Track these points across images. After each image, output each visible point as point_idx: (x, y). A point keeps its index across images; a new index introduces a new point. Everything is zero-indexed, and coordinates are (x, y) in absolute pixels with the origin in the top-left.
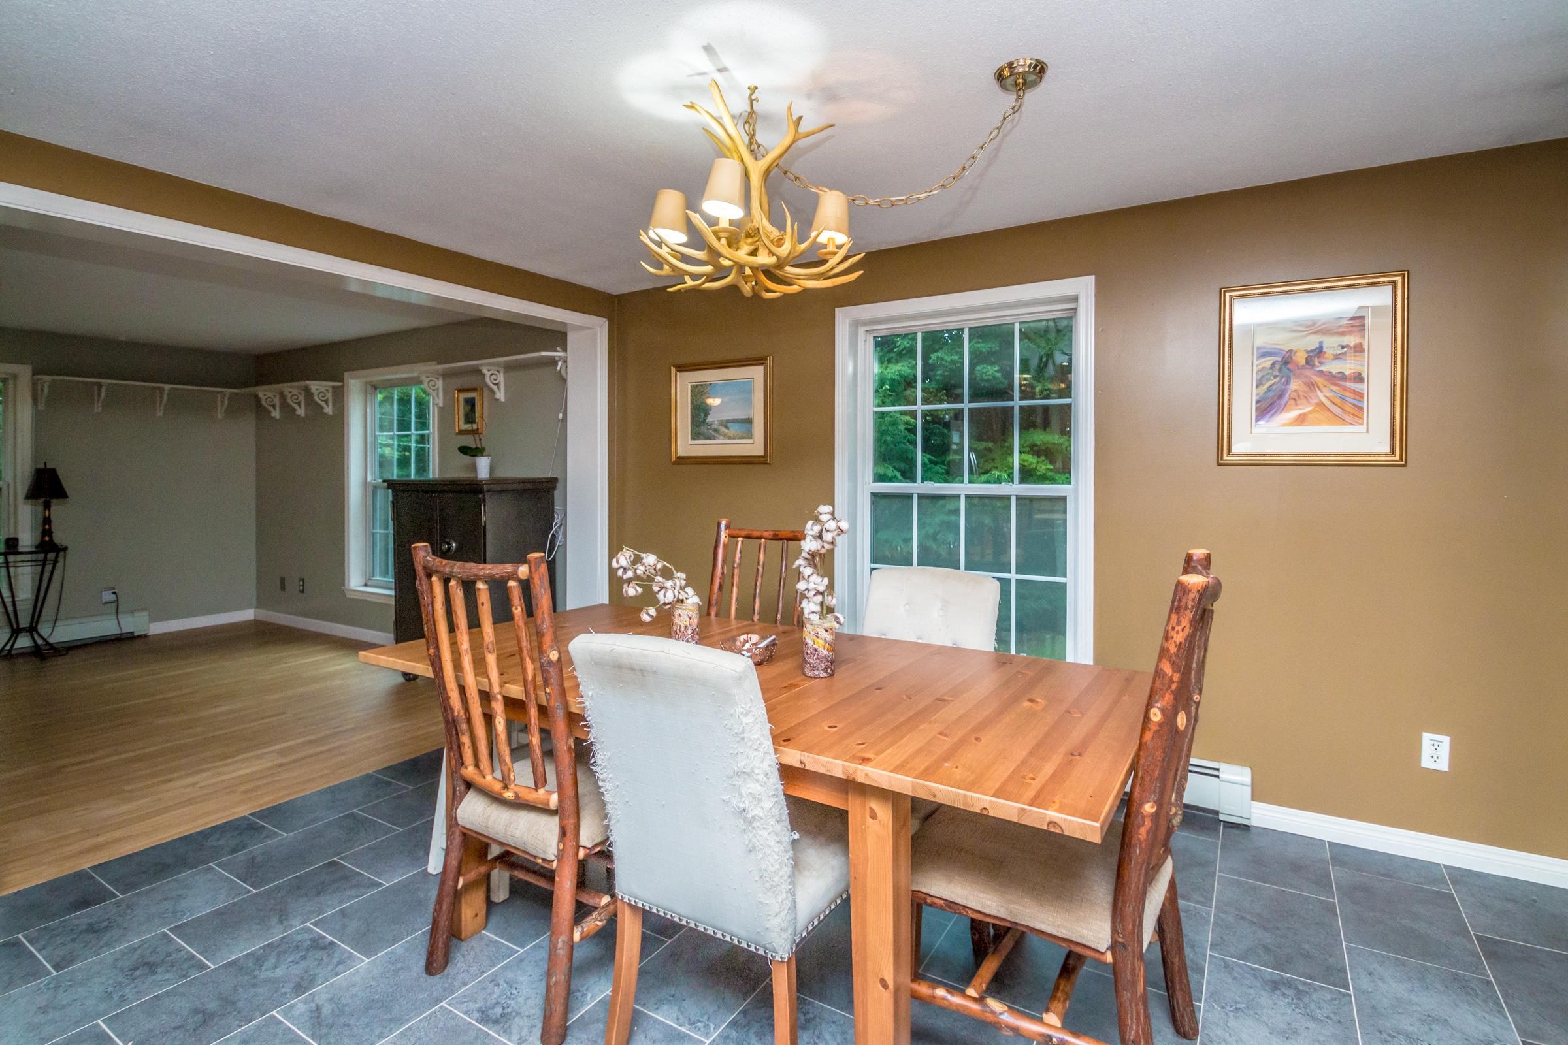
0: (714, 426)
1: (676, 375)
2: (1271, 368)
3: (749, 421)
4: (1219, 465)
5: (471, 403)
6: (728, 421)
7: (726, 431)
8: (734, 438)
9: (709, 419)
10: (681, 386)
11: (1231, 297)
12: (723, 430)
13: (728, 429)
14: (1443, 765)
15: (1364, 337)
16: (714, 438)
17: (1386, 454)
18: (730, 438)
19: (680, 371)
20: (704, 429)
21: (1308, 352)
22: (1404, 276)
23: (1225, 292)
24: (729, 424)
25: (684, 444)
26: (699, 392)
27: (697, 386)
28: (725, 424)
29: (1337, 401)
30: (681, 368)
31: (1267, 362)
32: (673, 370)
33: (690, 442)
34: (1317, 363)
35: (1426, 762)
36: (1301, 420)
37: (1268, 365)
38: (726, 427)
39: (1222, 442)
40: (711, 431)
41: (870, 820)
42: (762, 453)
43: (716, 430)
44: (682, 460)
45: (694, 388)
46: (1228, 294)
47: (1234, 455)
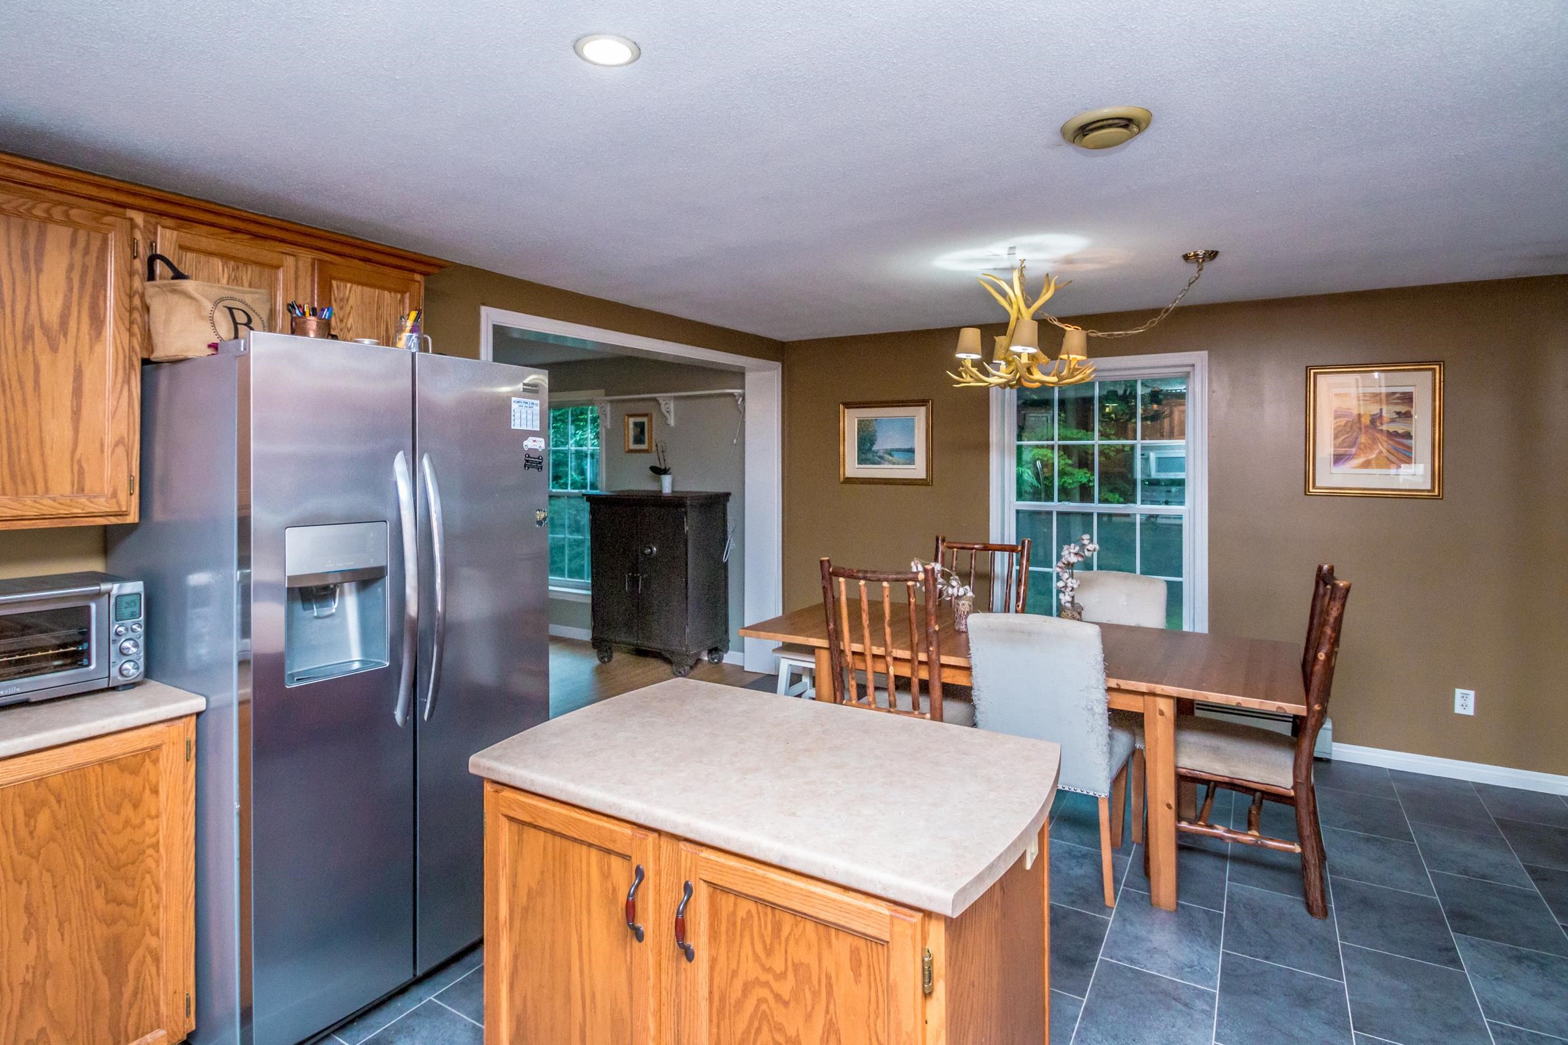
0: (881, 454)
1: (844, 413)
2: (1345, 426)
3: (911, 451)
4: (1306, 494)
5: (640, 427)
6: (892, 450)
7: (891, 458)
8: (898, 464)
9: (875, 448)
10: (850, 421)
11: (1315, 373)
12: (887, 456)
13: (892, 456)
14: (1470, 711)
15: (1412, 407)
16: (879, 463)
17: (1428, 491)
18: (894, 464)
19: (847, 408)
20: (870, 456)
21: (1371, 416)
22: (1440, 365)
23: (1310, 369)
24: (892, 453)
25: (852, 467)
26: (863, 426)
27: (863, 421)
28: (890, 452)
29: (1393, 451)
30: (848, 405)
31: (1343, 421)
32: (841, 407)
33: (857, 466)
34: (1378, 424)
35: (1458, 710)
36: (1367, 464)
37: (1343, 423)
38: (890, 455)
39: (1307, 478)
40: (876, 458)
41: (1159, 716)
42: (924, 476)
43: (881, 457)
44: (849, 481)
45: (860, 422)
46: (1312, 371)
47: (1317, 489)
